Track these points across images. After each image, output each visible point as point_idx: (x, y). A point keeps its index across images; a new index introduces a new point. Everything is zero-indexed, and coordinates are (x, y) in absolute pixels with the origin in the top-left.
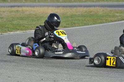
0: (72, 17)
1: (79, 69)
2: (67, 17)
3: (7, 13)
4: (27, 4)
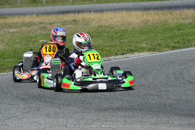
2: (172, 29)
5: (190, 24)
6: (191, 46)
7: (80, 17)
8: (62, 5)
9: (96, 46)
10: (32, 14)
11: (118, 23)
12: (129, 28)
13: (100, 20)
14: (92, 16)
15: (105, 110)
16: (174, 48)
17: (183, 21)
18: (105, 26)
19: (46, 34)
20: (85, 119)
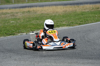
0: (82, 15)
2: (79, 15)
3: (20, 14)
5: (88, 12)
6: (89, 23)
7: (31, 9)
8: (22, 3)
9: (40, 24)
10: (7, 8)
11: (51, 12)
12: (57, 15)
13: (42, 10)
14: (38, 8)
15: (45, 56)
16: (80, 24)
17: (84, 10)
18: (44, 14)
19: (14, 18)
20: (34, 61)
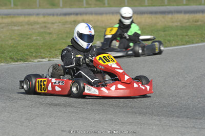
1: (178, 117)
4: (90, 10)
